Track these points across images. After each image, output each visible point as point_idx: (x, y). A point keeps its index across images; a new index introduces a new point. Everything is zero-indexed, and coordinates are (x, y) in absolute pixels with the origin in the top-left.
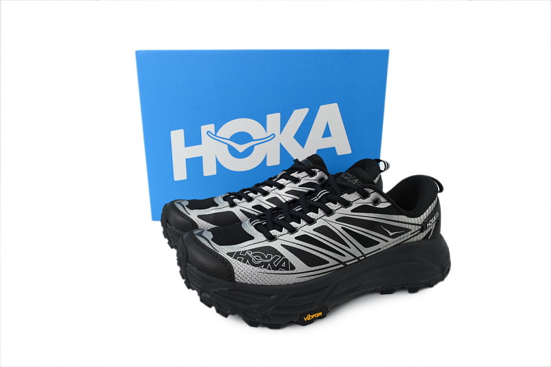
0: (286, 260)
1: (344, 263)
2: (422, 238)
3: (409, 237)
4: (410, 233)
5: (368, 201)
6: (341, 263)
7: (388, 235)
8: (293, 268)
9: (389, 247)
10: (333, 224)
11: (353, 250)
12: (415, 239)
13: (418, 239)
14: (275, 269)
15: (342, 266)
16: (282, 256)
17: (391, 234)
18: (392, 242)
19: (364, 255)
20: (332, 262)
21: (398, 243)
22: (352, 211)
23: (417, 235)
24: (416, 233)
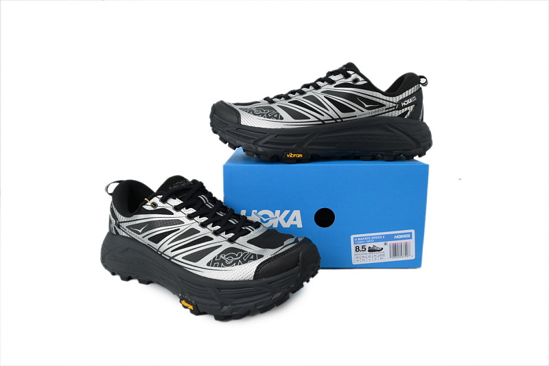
0: (278, 114)
1: (323, 121)
2: (397, 115)
3: (384, 111)
4: (384, 108)
5: (349, 80)
6: (320, 120)
7: (364, 107)
8: (282, 118)
9: (363, 116)
10: (319, 95)
11: (331, 112)
12: (390, 114)
13: (394, 115)
14: (268, 117)
15: (320, 123)
16: (276, 111)
17: (366, 106)
18: (367, 113)
19: (340, 118)
20: (313, 119)
21: (373, 114)
22: (335, 87)
23: (392, 111)
24: (391, 109)
